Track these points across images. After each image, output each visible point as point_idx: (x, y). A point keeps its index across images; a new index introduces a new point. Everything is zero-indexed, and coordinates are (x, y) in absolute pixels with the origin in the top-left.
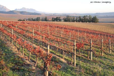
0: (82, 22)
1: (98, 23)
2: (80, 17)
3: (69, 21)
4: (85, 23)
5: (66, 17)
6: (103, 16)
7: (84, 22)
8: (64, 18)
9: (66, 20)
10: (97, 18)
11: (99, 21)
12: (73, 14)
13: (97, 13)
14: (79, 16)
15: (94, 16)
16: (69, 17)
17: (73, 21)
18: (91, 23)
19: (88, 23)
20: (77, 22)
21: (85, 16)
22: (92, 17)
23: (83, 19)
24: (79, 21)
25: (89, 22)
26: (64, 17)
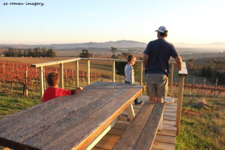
0: (33, 56)
1: (55, 58)
2: (29, 50)
3: (13, 56)
4: (38, 58)
5: (8, 51)
6: (61, 48)
7: (36, 56)
8: (4, 52)
9: (7, 55)
10: (54, 51)
11: (56, 55)
12: (18, 45)
13: (53, 45)
14: (28, 48)
15: (50, 49)
16: (13, 50)
17: (20, 56)
18: (46, 58)
19: (41, 57)
20: (25, 56)
21: (36, 49)
22: (47, 50)
23: (34, 53)
24: (28, 56)
25: (44, 56)
26: (5, 50)
